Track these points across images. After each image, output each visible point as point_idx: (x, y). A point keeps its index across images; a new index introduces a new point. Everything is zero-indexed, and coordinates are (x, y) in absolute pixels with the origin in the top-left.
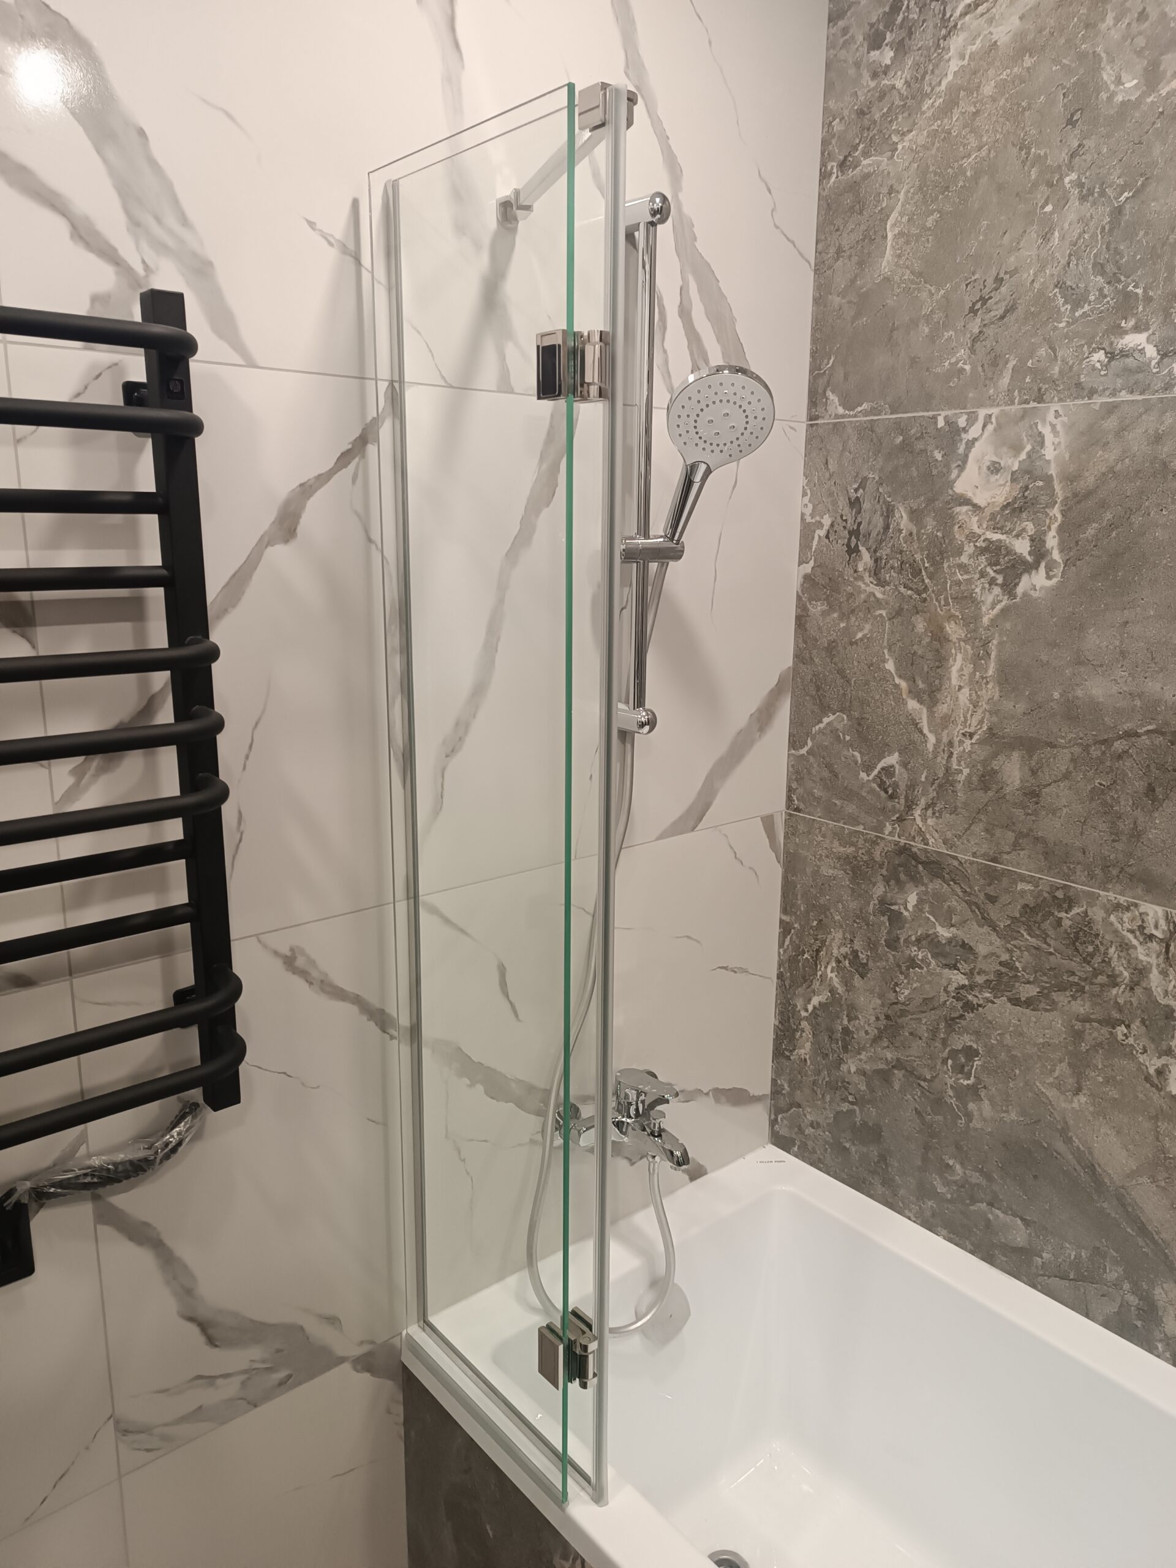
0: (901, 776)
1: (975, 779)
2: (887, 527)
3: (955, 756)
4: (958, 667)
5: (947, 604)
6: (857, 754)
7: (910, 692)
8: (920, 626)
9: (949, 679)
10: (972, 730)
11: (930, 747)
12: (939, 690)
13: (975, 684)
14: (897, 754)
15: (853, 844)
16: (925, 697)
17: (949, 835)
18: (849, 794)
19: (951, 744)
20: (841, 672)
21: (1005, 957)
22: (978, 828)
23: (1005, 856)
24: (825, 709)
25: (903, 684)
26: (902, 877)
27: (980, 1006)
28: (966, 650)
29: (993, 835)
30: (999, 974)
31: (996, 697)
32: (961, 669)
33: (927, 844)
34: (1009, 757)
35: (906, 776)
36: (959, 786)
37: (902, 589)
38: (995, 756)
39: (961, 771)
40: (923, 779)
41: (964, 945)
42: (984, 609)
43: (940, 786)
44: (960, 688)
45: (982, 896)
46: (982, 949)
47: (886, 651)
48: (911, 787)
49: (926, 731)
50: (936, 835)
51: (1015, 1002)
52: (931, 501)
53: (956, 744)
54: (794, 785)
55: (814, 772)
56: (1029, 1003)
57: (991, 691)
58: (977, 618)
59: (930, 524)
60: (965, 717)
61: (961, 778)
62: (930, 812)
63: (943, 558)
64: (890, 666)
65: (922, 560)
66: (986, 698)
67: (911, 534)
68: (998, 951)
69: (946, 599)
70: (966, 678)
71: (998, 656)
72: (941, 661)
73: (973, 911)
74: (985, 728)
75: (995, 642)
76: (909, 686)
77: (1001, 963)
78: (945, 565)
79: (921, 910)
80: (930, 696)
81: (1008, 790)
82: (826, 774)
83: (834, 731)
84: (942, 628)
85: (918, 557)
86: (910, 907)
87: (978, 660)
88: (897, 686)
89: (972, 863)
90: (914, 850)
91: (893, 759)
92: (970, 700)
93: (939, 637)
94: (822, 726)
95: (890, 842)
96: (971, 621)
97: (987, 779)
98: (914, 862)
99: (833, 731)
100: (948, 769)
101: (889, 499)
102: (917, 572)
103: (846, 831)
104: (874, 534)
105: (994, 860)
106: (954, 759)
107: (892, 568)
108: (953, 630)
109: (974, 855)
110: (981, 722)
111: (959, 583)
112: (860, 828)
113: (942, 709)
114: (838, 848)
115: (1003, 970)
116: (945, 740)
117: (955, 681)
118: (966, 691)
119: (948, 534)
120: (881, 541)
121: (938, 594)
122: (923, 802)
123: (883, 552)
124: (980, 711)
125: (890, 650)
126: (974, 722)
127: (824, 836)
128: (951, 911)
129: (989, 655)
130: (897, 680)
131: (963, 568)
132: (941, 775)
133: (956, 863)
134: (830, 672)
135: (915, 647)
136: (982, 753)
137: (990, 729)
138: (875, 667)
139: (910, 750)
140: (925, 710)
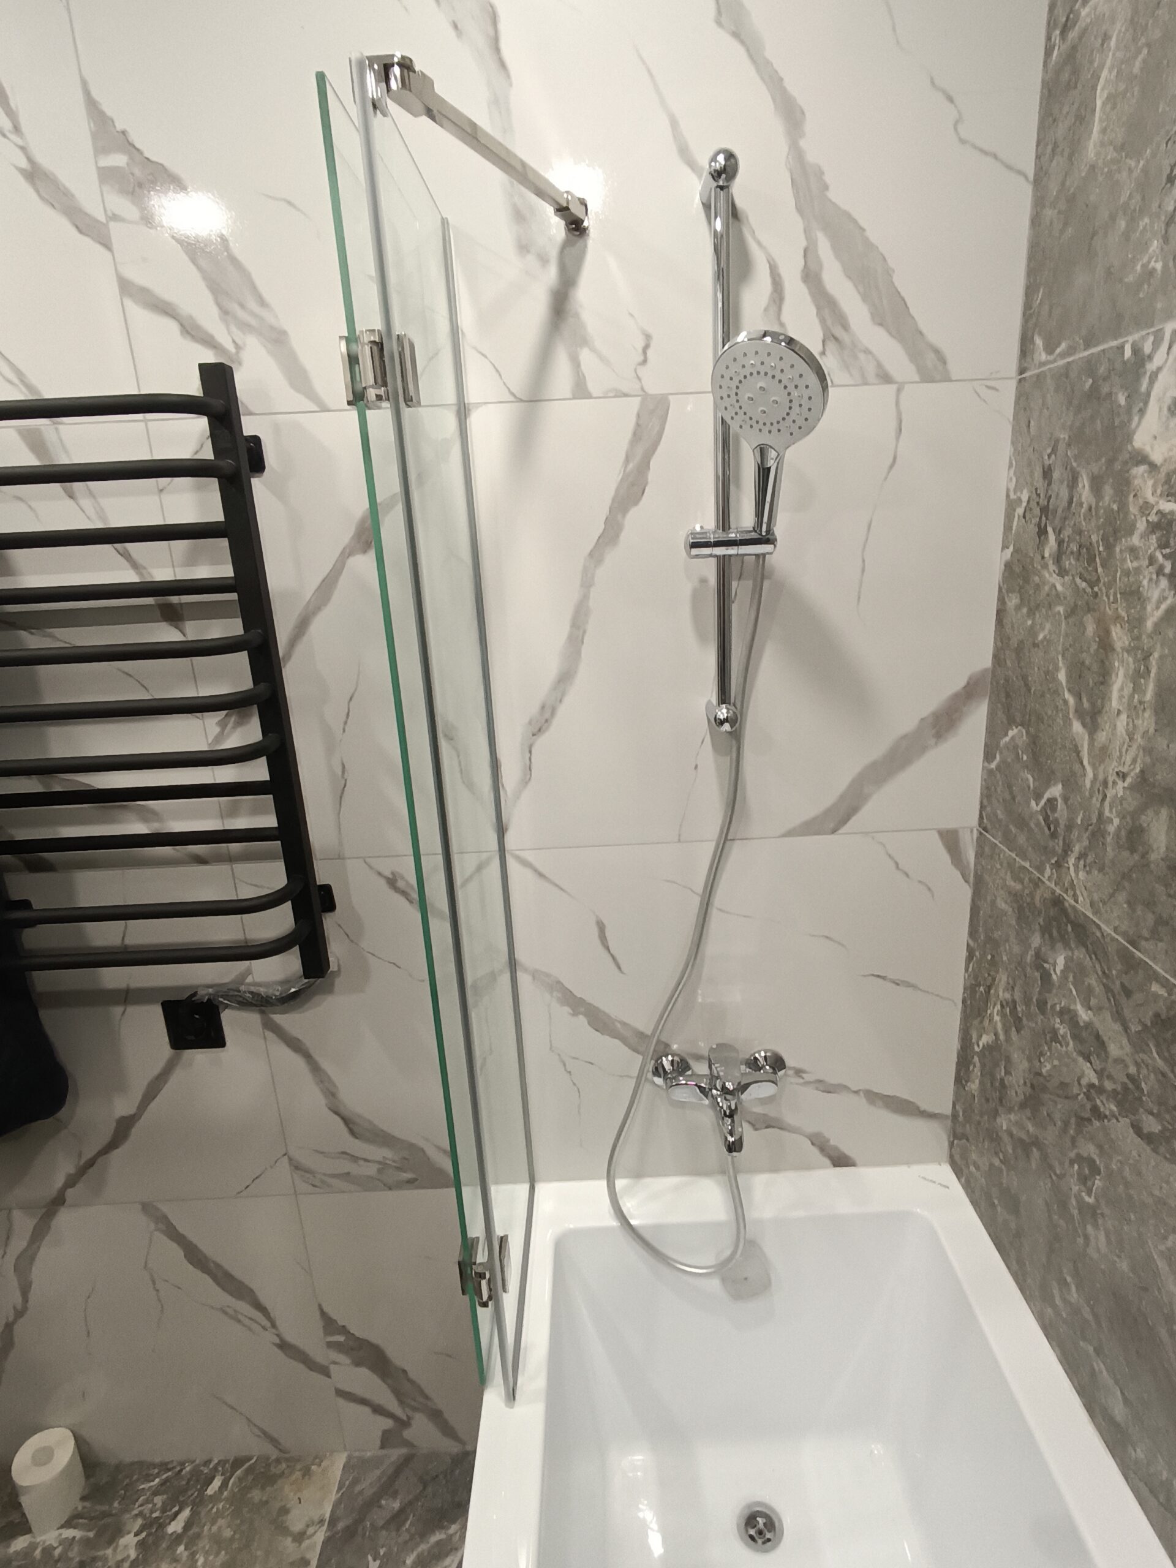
0: (1061, 812)
1: (1123, 833)
2: (1070, 502)
3: (1108, 799)
4: (1119, 684)
5: (1115, 601)
6: (1029, 777)
7: (1076, 711)
8: (1090, 628)
9: (1110, 699)
10: (1125, 770)
11: (1088, 784)
12: (1100, 712)
13: (1134, 709)
14: (1060, 786)
15: (1022, 882)
16: (1088, 720)
17: (1096, 897)
18: (1022, 823)
19: (1105, 783)
20: (1024, 678)
21: (1132, 1070)
22: (1121, 897)
23: (1143, 943)
24: (1011, 722)
25: (1071, 700)
26: (1055, 933)
27: (1106, 1117)
28: (1128, 664)
29: (1134, 911)
30: (1125, 1088)
31: (1152, 730)
32: (1122, 689)
33: (1076, 901)
34: (1157, 813)
35: (1065, 812)
36: (1109, 839)
37: (1078, 580)
38: (1142, 809)
39: (1111, 821)
40: (1079, 822)
41: (1098, 1037)
42: (1149, 608)
43: (1093, 834)
44: (1119, 712)
45: (1118, 983)
46: (1114, 1050)
47: (1060, 658)
48: (1069, 827)
49: (1085, 762)
50: (1085, 894)
51: (1137, 1129)
52: (1111, 462)
53: (1110, 784)
54: (985, 802)
55: (999, 790)
56: (1149, 1138)
57: (1147, 721)
58: (1140, 621)
59: (1108, 491)
60: (1120, 751)
61: (1111, 829)
62: (1082, 862)
63: (1116, 540)
64: (1062, 676)
65: (1098, 542)
66: (1141, 730)
67: (1090, 509)
68: (1128, 1060)
69: (1115, 595)
70: (1125, 700)
71: (1158, 674)
72: (1105, 675)
73: (1109, 1000)
74: (1138, 770)
75: (1156, 655)
76: (1076, 703)
77: (1128, 1076)
78: (1118, 549)
79: (1066, 978)
80: (1092, 718)
81: (1153, 857)
82: (1008, 796)
83: (1016, 747)
84: (1108, 632)
85: (1094, 538)
86: (1058, 972)
87: (1138, 677)
88: (1065, 702)
89: (1113, 939)
90: (1067, 904)
91: (1055, 791)
92: (1127, 730)
93: (1105, 645)
94: (1007, 739)
95: (1048, 887)
96: (1135, 624)
97: (1134, 837)
98: (1065, 920)
99: (1013, 747)
100: (1101, 814)
101: (1074, 464)
102: (1091, 560)
103: (1017, 865)
104: (1060, 511)
105: (1132, 943)
106: (1107, 804)
107: (1072, 553)
108: (1119, 637)
109: (1116, 929)
110: (1134, 761)
111: (1127, 573)
112: (1027, 865)
113: (1102, 737)
114: (1010, 883)
115: (1131, 1086)
116: (1101, 777)
117: (1115, 703)
118: (1124, 717)
119: (1123, 506)
120: (1065, 519)
121: (1109, 586)
122: (1077, 849)
123: (1067, 532)
124: (1135, 747)
125: (1063, 656)
126: (1128, 759)
127: (1001, 865)
128: (1090, 990)
129: (1149, 672)
130: (1067, 695)
131: (1133, 551)
132: (1094, 821)
133: (1098, 934)
134: (1017, 677)
135: (1084, 655)
136: (1132, 803)
137: (1142, 771)
138: (1050, 675)
139: (1071, 783)
140: (1086, 737)
